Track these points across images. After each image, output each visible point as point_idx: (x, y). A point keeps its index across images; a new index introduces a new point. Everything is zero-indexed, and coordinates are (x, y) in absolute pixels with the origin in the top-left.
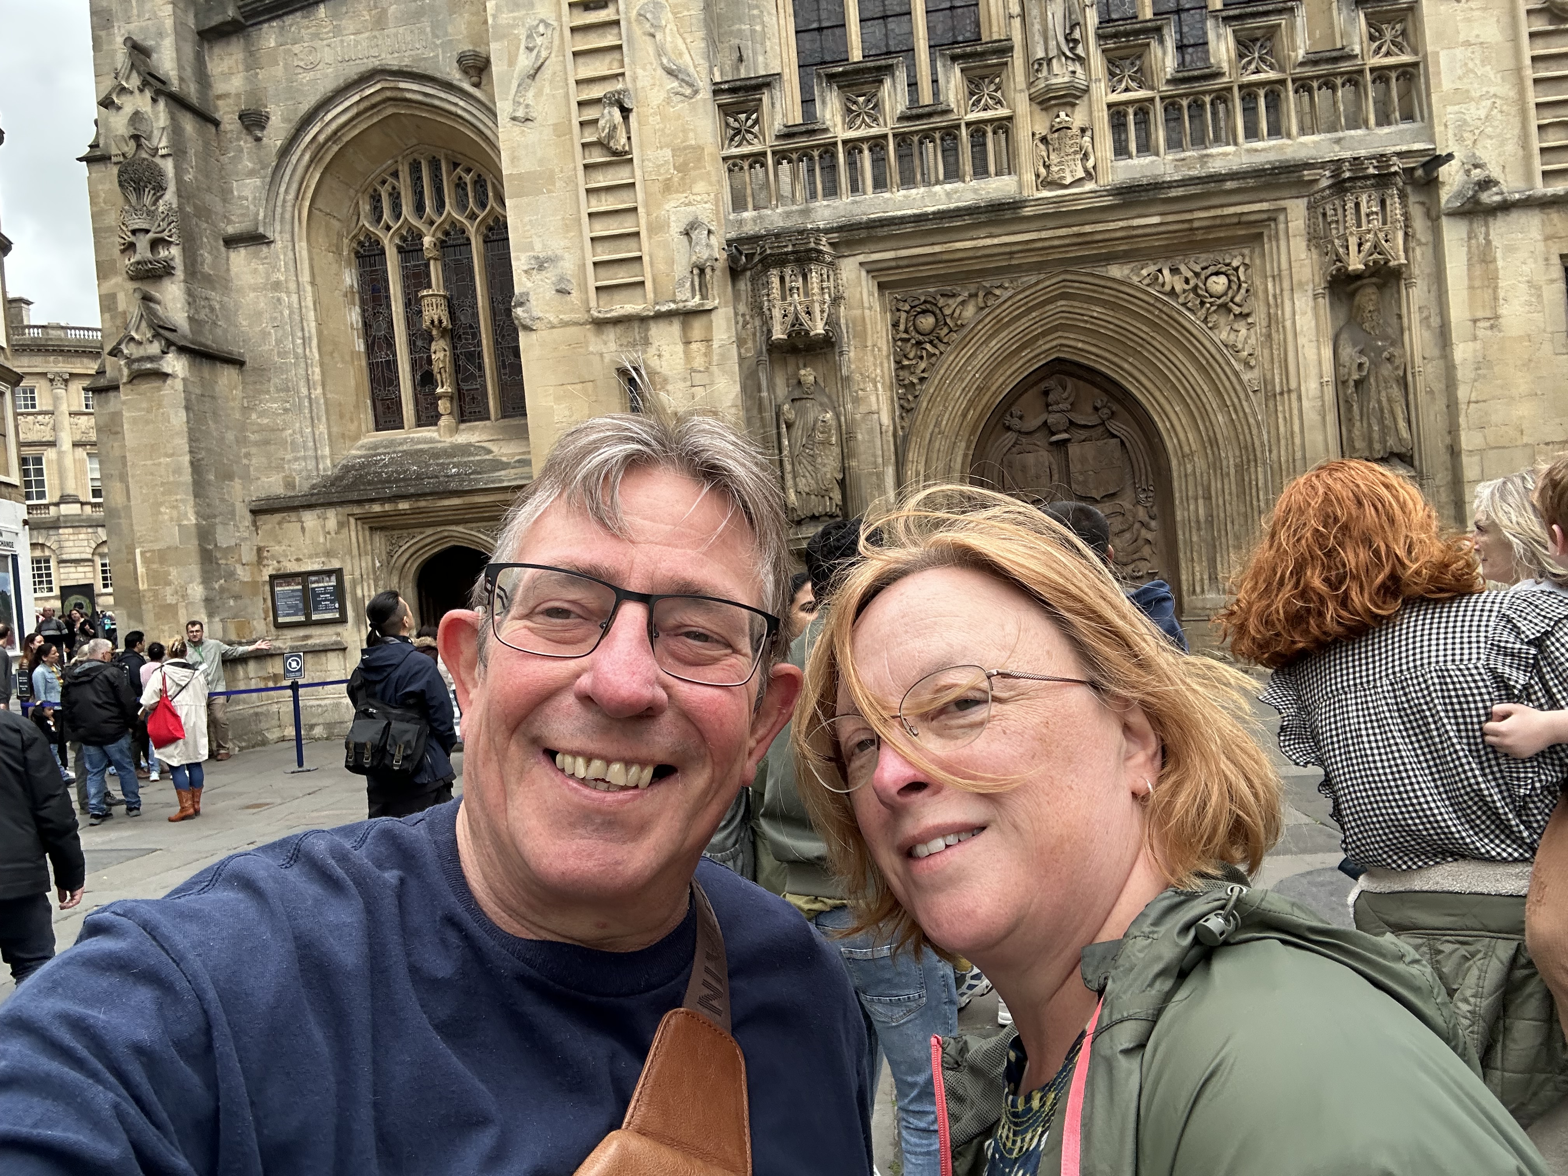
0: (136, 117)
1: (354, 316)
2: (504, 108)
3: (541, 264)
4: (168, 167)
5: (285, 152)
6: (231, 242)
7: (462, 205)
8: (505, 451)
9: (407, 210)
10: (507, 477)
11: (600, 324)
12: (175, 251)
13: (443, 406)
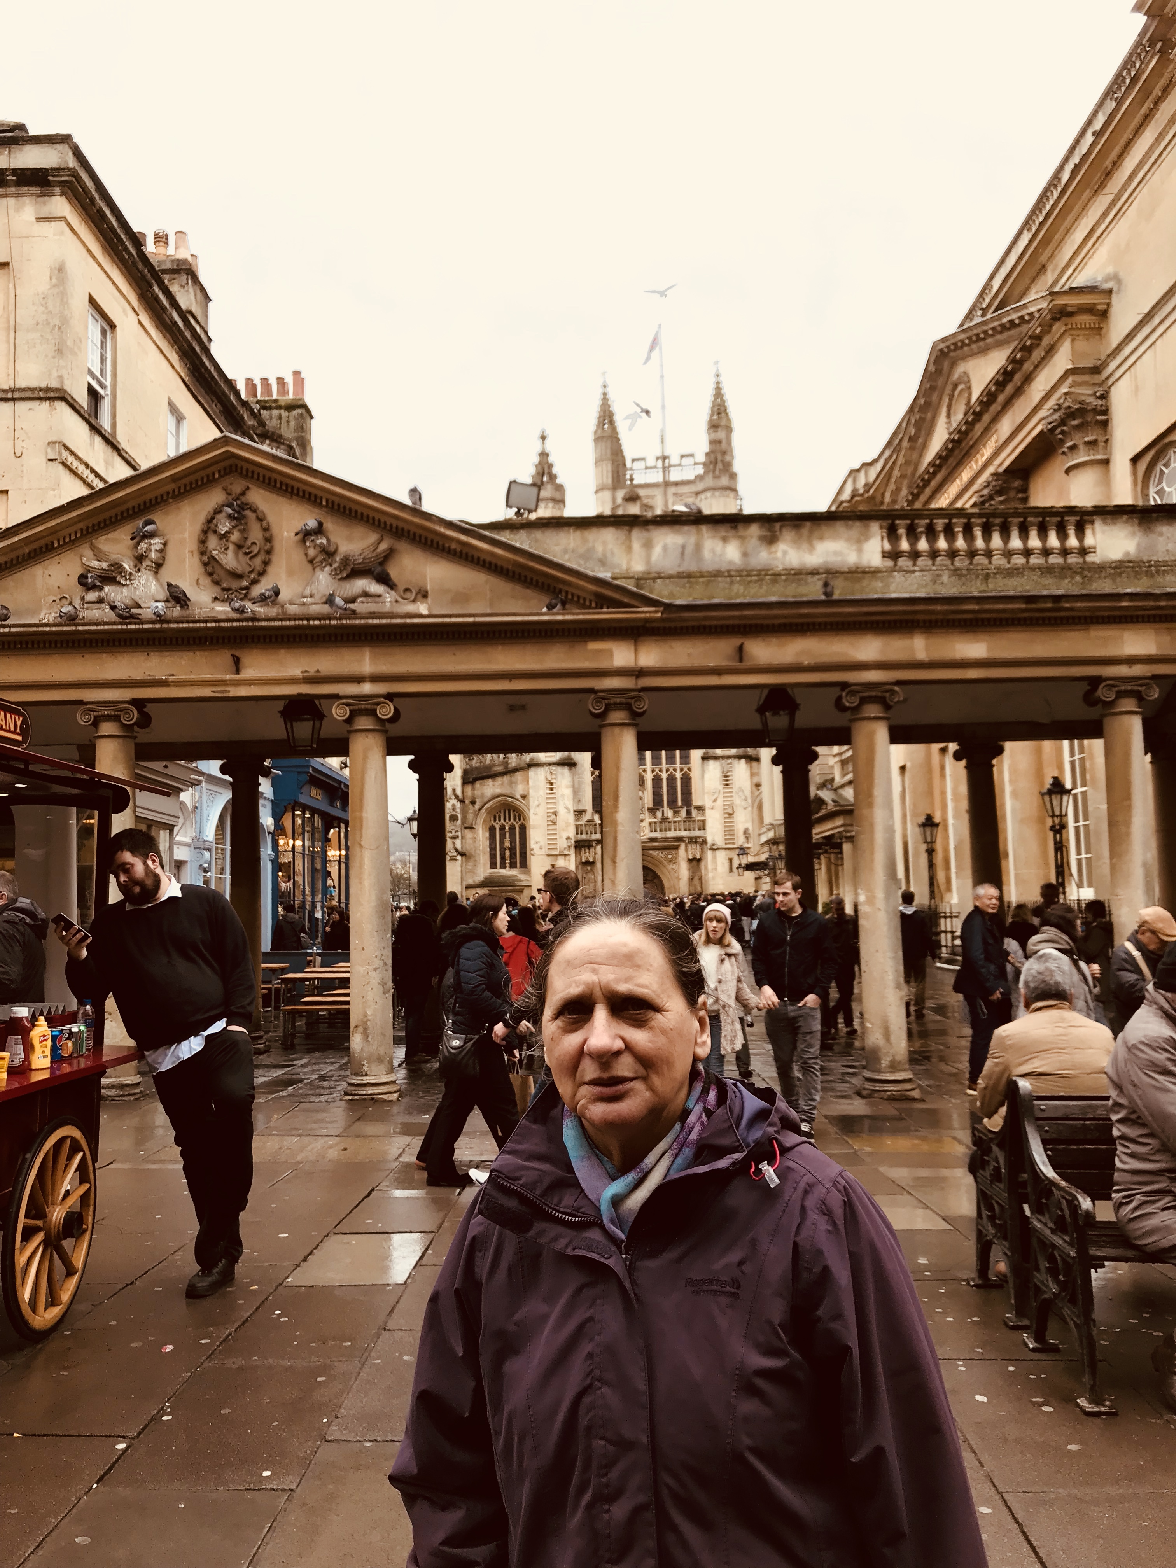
0: (454, 805)
1: (488, 843)
2: (532, 811)
3: (537, 843)
4: (459, 816)
5: (480, 809)
6: (466, 828)
7: (515, 820)
8: (522, 877)
9: (502, 820)
10: (525, 883)
11: (548, 855)
12: (459, 834)
13: (508, 865)
